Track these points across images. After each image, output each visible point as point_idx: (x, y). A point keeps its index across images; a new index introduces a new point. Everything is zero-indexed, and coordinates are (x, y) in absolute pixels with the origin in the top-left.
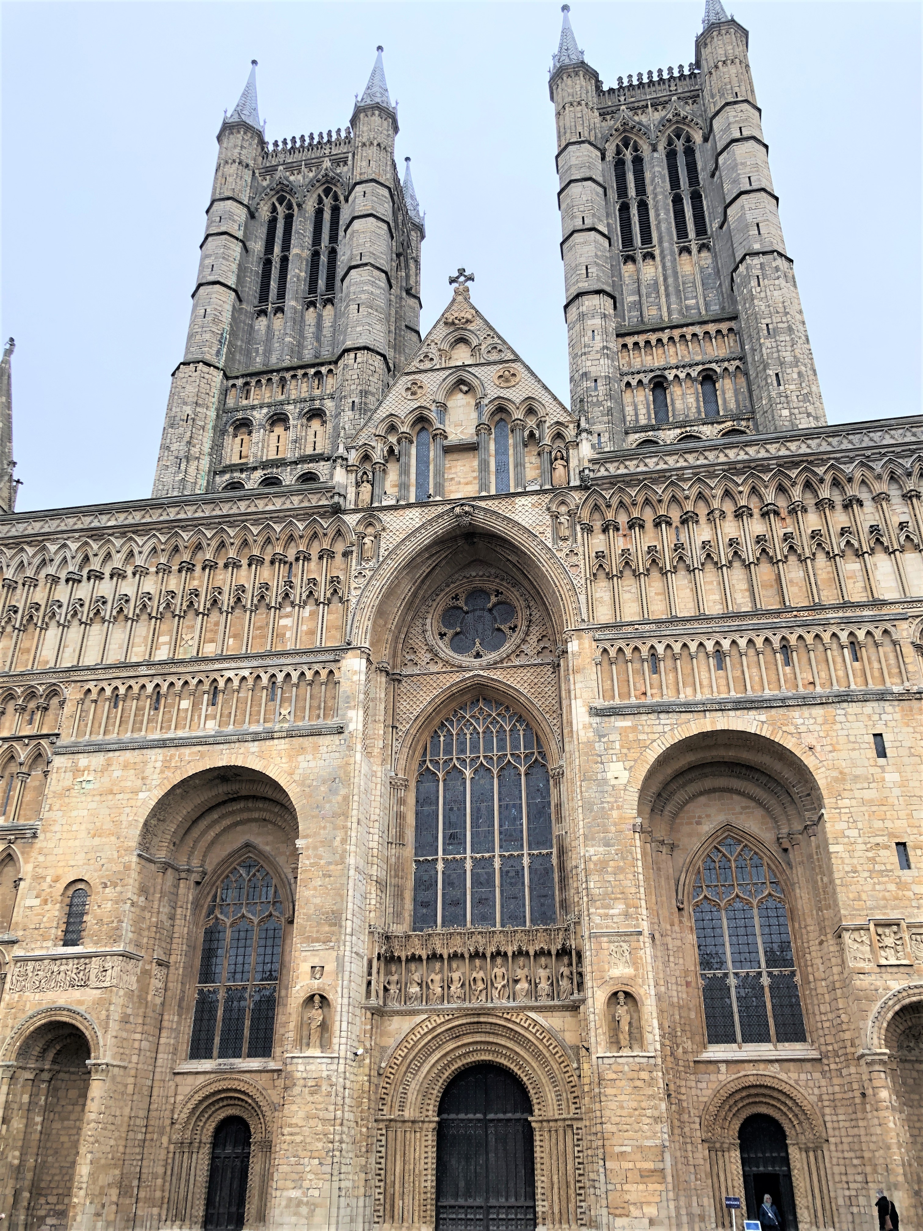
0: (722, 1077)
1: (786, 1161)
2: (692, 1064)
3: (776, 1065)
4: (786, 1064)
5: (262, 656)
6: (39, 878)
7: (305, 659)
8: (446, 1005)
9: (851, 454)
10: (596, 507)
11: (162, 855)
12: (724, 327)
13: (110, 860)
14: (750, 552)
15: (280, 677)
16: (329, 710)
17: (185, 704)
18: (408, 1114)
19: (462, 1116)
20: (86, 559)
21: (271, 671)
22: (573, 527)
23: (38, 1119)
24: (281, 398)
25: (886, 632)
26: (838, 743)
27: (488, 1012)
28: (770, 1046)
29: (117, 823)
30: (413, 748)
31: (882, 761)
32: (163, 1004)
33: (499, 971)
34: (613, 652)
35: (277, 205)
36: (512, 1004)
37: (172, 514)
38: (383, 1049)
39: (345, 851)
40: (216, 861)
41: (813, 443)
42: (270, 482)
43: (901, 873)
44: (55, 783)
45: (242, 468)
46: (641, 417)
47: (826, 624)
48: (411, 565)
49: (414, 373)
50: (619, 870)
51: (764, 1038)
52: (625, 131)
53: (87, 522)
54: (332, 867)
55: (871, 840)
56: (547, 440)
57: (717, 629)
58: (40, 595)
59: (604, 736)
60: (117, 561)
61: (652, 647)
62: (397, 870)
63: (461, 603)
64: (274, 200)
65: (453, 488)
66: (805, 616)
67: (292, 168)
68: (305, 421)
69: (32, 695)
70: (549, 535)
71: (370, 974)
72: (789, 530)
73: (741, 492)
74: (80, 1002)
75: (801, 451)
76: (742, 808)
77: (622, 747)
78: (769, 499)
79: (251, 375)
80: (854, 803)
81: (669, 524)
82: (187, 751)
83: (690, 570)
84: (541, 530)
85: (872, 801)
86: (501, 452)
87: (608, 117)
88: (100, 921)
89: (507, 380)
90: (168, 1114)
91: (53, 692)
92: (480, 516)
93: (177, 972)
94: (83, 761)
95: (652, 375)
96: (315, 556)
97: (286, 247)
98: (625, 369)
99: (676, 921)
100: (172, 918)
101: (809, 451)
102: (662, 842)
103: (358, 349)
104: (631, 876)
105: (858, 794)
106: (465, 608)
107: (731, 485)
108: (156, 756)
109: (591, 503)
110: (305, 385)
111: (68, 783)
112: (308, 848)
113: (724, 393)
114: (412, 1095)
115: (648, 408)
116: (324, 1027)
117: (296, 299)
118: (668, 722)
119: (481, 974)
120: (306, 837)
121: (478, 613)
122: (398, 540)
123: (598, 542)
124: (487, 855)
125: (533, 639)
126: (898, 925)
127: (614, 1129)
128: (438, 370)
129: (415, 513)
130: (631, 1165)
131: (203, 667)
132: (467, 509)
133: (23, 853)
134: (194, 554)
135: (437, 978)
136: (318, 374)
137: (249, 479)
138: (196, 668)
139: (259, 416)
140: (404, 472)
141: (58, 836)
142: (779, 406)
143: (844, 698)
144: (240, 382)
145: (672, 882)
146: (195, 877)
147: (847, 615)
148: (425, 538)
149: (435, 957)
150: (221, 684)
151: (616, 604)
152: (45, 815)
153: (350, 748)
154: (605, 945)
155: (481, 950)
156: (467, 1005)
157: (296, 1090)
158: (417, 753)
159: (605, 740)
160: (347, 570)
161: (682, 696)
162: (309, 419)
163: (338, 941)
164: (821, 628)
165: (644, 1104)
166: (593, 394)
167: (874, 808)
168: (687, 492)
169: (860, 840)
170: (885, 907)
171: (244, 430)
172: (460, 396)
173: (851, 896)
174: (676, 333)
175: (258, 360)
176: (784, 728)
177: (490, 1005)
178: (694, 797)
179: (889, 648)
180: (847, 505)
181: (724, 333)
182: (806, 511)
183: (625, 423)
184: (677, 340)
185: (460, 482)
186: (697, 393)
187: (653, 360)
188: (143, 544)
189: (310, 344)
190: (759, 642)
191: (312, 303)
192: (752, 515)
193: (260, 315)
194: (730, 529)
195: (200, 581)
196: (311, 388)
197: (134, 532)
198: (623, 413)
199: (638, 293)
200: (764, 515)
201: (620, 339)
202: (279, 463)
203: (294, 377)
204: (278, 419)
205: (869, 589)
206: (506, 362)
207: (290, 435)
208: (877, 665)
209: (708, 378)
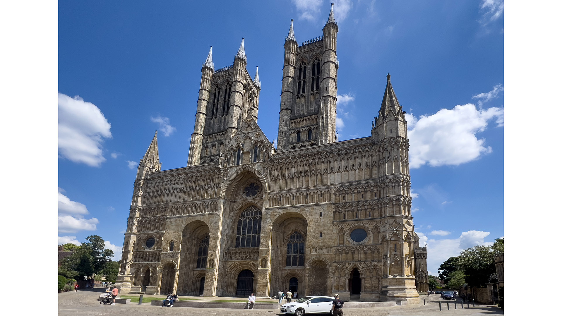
0: (287, 272)
1: (297, 284)
3: (297, 270)
8: (238, 260)
11: (188, 236)
12: (316, 116)
13: (177, 237)
14: (304, 174)
16: (216, 210)
18: (231, 277)
19: (242, 277)
20: (171, 181)
21: (205, 202)
22: (267, 170)
24: (215, 140)
25: (328, 191)
26: (313, 214)
27: (246, 261)
28: (297, 267)
29: (178, 231)
30: (237, 215)
31: (321, 217)
32: (190, 260)
33: (248, 255)
34: (272, 197)
35: (216, 88)
36: (250, 260)
38: (227, 267)
39: (218, 235)
40: (200, 236)
41: (322, 148)
42: (211, 160)
43: (320, 238)
45: (206, 157)
46: (293, 141)
48: (235, 179)
49: (238, 135)
50: (267, 238)
51: (296, 265)
52: (302, 59)
53: (171, 173)
54: (215, 238)
55: (315, 232)
56: (265, 150)
57: (293, 192)
58: (163, 188)
60: (177, 181)
61: (280, 195)
62: (232, 238)
63: (248, 186)
65: (244, 162)
68: (219, 145)
69: (162, 208)
71: (224, 255)
72: (314, 169)
73: (304, 161)
74: (173, 260)
75: (319, 150)
76: (299, 225)
77: (271, 215)
78: (310, 162)
79: (209, 135)
80: (313, 225)
81: (288, 168)
82: (190, 218)
83: (291, 179)
84: (261, 171)
86: (256, 152)
88: (176, 247)
89: (258, 136)
90: (192, 276)
92: (248, 168)
93: (193, 255)
95: (297, 130)
96: (215, 178)
97: (218, 101)
98: (291, 128)
99: (282, 246)
100: (192, 246)
101: (321, 150)
102: (281, 232)
103: (231, 128)
104: (269, 239)
105: (315, 224)
107: (302, 159)
108: (185, 219)
109: (272, 164)
111: (169, 224)
112: (211, 235)
113: (313, 134)
114: (232, 274)
115: (295, 139)
116: (213, 264)
117: (220, 115)
119: (245, 255)
120: (211, 233)
121: (252, 188)
122: (231, 174)
123: (273, 173)
126: (316, 247)
127: (259, 280)
128: (243, 134)
129: (235, 168)
132: (245, 167)
133: (162, 236)
134: (192, 179)
135: (237, 256)
137: (207, 160)
138: (192, 202)
139: (210, 145)
140: (234, 159)
141: (168, 233)
142: (320, 138)
143: (316, 205)
144: (206, 137)
145: (283, 239)
146: (196, 239)
147: (321, 188)
148: (237, 174)
149: (237, 252)
151: (275, 186)
152: (166, 229)
153: (220, 217)
154: (262, 251)
155: (245, 251)
156: (242, 260)
157: (208, 273)
159: (267, 215)
160: (221, 181)
161: (284, 205)
162: (220, 145)
163: (216, 250)
164: (315, 190)
165: (265, 276)
166: (282, 136)
167: (317, 226)
168: (292, 161)
169: (313, 232)
170: (315, 244)
171: (207, 148)
172: (248, 140)
173: (309, 242)
174: (305, 118)
175: (211, 130)
176: (303, 212)
179: (328, 194)
180: (327, 163)
181: (316, 118)
182: (318, 164)
183: (289, 142)
184: (304, 120)
185: (246, 160)
186: (307, 134)
187: (298, 126)
188: (182, 177)
189: (223, 126)
190: (302, 194)
191: (223, 115)
192: (306, 166)
193: (212, 119)
194: (301, 169)
195: (193, 184)
196: (221, 137)
197: (180, 175)
198: (289, 140)
199: (299, 107)
200: (309, 165)
201: (291, 121)
202: (213, 156)
203: (217, 135)
204: (214, 145)
205: (327, 181)
206: (258, 131)
207: (216, 149)
208: (325, 198)
209: (310, 130)
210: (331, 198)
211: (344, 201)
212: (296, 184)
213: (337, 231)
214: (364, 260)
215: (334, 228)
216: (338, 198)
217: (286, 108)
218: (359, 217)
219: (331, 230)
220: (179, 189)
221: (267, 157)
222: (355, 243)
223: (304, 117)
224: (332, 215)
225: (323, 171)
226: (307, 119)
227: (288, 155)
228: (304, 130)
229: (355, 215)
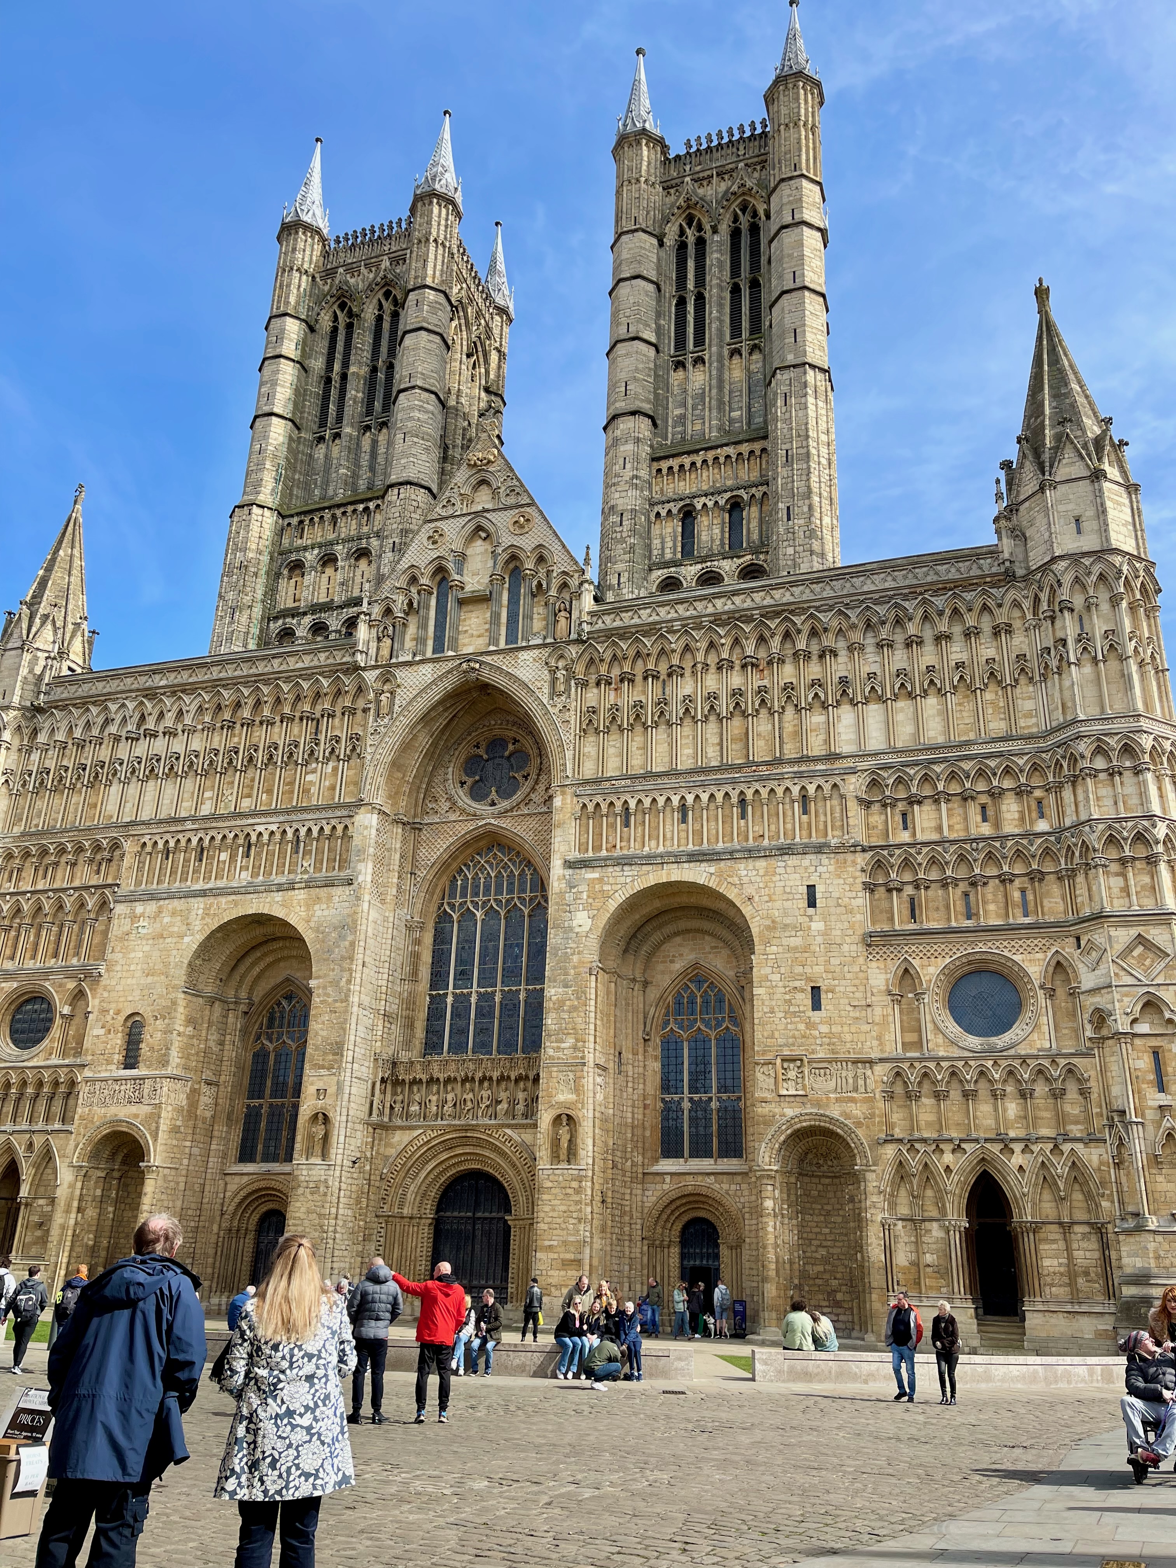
0: (666, 1187)
1: (717, 1256)
2: (640, 1176)
3: (712, 1177)
4: (721, 1177)
5: (287, 812)
6: (104, 1011)
7: (324, 814)
8: (439, 1122)
9: (830, 602)
10: (592, 661)
11: (209, 990)
12: (757, 446)
13: (161, 996)
14: (724, 706)
15: (303, 831)
16: (344, 863)
17: (224, 856)
18: (406, 1211)
19: (456, 1214)
20: (143, 718)
21: (295, 826)
22: (567, 680)
23: (111, 1209)
24: (331, 536)
25: (835, 785)
26: (774, 894)
27: (474, 1128)
28: (712, 1161)
29: (166, 965)
30: (430, 892)
31: (811, 911)
32: (213, 1117)
33: (485, 1094)
34: (591, 807)
35: (338, 312)
36: (493, 1122)
37: (215, 673)
38: (387, 1158)
39: (349, 990)
40: (261, 993)
41: (796, 590)
42: (319, 628)
43: (810, 1013)
44: (119, 926)
45: (294, 613)
46: (668, 551)
47: (780, 778)
48: (426, 719)
49: (436, 520)
50: (574, 1009)
51: (708, 1154)
52: (688, 207)
53: (144, 682)
54: (338, 1005)
55: (791, 984)
56: (553, 592)
57: (683, 785)
58: (104, 754)
59: (574, 887)
60: (169, 721)
61: (626, 802)
62: (410, 1003)
63: (481, 752)
64: (335, 307)
65: (466, 641)
66: (764, 771)
67: (351, 269)
68: (352, 561)
69: (98, 848)
70: (546, 691)
71: (373, 1095)
72: (765, 682)
73: (723, 645)
74: (136, 1116)
75: (784, 600)
76: (712, 948)
77: (588, 897)
78: (749, 651)
79: (305, 513)
80: (780, 949)
81: (656, 677)
82: (223, 900)
83: (669, 724)
84: (539, 685)
85: (796, 948)
86: (514, 601)
87: (672, 191)
88: (152, 1049)
89: (522, 527)
90: (218, 1207)
91: (116, 845)
92: (485, 671)
93: (226, 1090)
94: (139, 908)
95: (682, 503)
96: (338, 714)
97: (346, 364)
98: (657, 497)
99: (641, 1050)
100: (221, 1043)
101: (792, 599)
102: (634, 980)
103: (401, 484)
104: (582, 1014)
105: (785, 942)
106: (485, 757)
107: (715, 637)
108: (198, 905)
109: (586, 657)
110: (354, 522)
111: (126, 928)
112: (319, 987)
113: (749, 522)
114: (410, 1196)
115: (674, 541)
116: (326, 1138)
117: (352, 426)
118: (630, 873)
119: (471, 1095)
120: (318, 978)
121: (497, 761)
122: (411, 696)
123: (592, 696)
124: (489, 990)
125: (541, 787)
126: (801, 1060)
127: (546, 1227)
128: (458, 516)
129: (427, 669)
130: (556, 1256)
131: (239, 822)
132: (471, 664)
133: (91, 990)
134: (235, 712)
135: (434, 1098)
136: (366, 509)
137: (299, 624)
138: (233, 823)
139: (310, 557)
140: (423, 626)
141: (119, 975)
142: (785, 543)
143: (786, 851)
144: (295, 521)
145: (641, 1016)
146: (243, 1008)
147: (802, 769)
148: (435, 694)
149: (432, 1081)
150: (254, 838)
151: (601, 759)
152: (109, 956)
153: (358, 898)
154: (554, 1074)
155: (470, 1075)
156: (457, 1122)
157: (300, 1191)
158: (435, 896)
159: (573, 891)
160: (365, 726)
161: (647, 849)
162: (357, 559)
163: (339, 1068)
164: (776, 783)
165: (572, 1208)
166: (618, 529)
167: (797, 955)
168: (673, 645)
169: (781, 984)
170: (793, 1045)
171: (297, 572)
172: (480, 542)
173: (766, 1034)
174: (710, 455)
175: (317, 492)
176: (729, 880)
177: (474, 1122)
178: (668, 938)
179: (835, 802)
180: (822, 656)
181: (758, 453)
182: (784, 662)
183: (650, 558)
184: (710, 463)
185: (472, 636)
186: (724, 523)
187: (685, 486)
188: (190, 703)
189: (365, 474)
190: (719, 796)
191: (368, 428)
192: (732, 667)
193: (318, 442)
194: (711, 682)
195: (239, 738)
196: (360, 525)
197: (183, 691)
198: (649, 548)
199: (684, 405)
200: (744, 666)
201: (655, 464)
202: (327, 607)
203: (344, 513)
204: (328, 560)
205: (827, 742)
206: (522, 506)
207: (339, 577)
208: (822, 818)
209: (735, 507)
210: (850, 820)
211: (905, 837)
212: (690, 751)
213: (887, 980)
214: (1021, 1134)
215: (874, 965)
216: (877, 819)
217: (633, 407)
218: (977, 914)
219: (861, 975)
220: (177, 759)
221: (563, 622)
222: (974, 1041)
223: (706, 449)
224: (860, 902)
225: (805, 696)
226: (722, 460)
227: (655, 618)
228: (710, 504)
229: (960, 906)
